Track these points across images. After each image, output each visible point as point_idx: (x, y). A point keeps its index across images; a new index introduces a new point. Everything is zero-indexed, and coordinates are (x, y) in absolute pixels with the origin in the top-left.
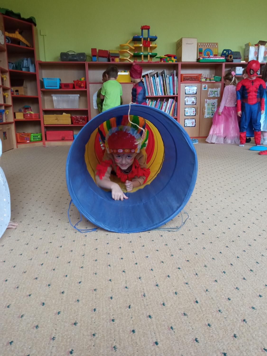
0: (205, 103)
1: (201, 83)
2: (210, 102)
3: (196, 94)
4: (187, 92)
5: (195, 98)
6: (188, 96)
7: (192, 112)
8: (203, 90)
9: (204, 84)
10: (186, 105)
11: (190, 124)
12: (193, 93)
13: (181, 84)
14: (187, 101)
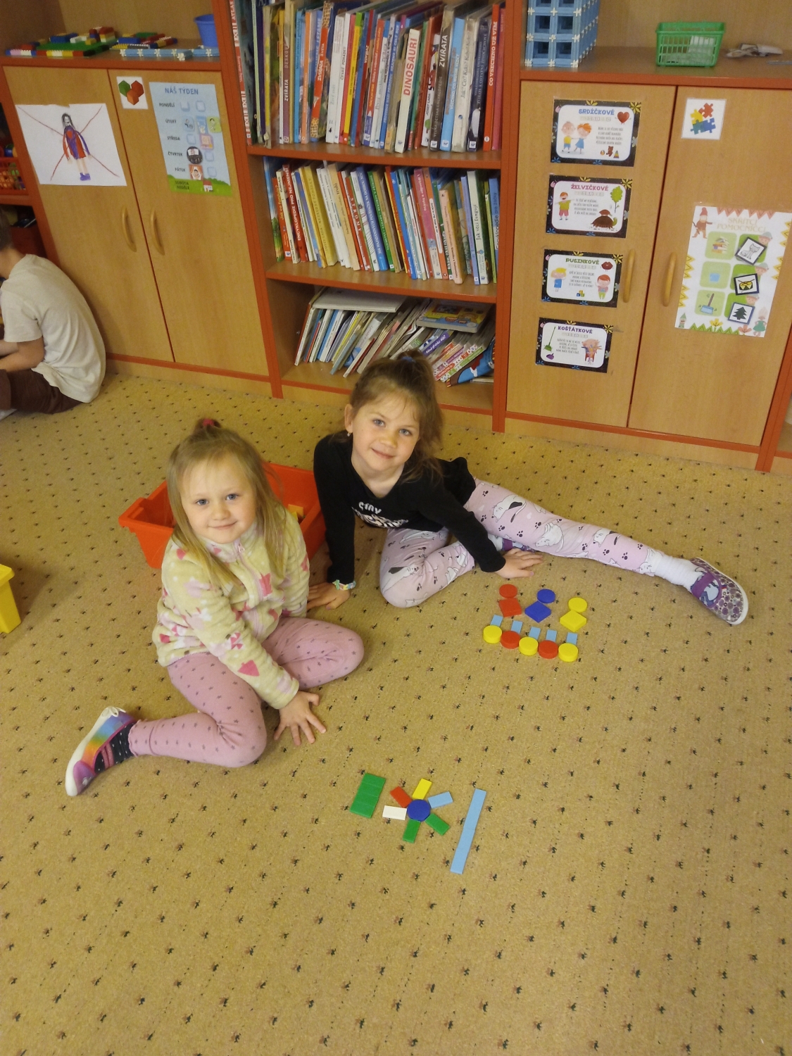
1: (677, 87)
2: (729, 230)
3: (630, 162)
4: (567, 145)
5: (623, 189)
6: (567, 174)
7: (594, 279)
8: (688, 141)
9: (697, 96)
10: (552, 236)
11: (575, 351)
12: (611, 158)
13: (523, 83)
14: (564, 211)
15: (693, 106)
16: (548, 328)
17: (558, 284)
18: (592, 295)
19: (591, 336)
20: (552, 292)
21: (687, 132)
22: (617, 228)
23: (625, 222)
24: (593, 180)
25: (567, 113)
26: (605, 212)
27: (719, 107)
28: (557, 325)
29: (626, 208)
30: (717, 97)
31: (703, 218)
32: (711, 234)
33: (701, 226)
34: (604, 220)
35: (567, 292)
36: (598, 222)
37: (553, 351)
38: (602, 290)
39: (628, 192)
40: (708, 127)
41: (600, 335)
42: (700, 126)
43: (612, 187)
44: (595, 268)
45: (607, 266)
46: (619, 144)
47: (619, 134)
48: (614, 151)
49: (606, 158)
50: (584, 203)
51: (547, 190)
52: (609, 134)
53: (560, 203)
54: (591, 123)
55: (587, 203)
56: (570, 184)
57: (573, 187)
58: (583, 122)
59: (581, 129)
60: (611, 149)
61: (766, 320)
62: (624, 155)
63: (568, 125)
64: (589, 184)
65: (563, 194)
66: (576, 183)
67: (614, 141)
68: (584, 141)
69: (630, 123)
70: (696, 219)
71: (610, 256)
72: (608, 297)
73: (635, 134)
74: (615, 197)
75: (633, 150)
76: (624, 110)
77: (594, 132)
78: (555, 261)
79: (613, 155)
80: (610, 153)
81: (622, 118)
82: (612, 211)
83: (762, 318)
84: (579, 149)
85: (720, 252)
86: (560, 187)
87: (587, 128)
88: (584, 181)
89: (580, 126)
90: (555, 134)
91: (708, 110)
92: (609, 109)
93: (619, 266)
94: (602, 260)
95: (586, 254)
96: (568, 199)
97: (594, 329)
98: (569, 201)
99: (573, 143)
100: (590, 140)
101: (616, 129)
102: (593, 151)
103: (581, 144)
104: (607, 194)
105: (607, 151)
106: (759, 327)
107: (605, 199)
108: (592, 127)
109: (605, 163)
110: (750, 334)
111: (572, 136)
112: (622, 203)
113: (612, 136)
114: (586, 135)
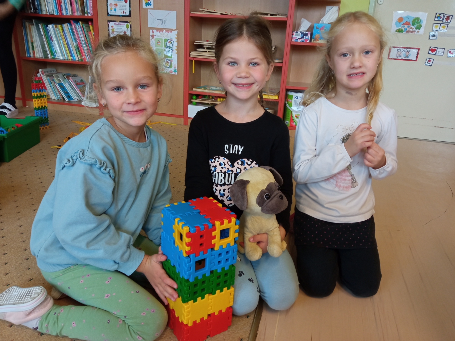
0: (151, 38)
2: (161, 38)
3: (130, 16)
4: (111, 10)
5: (129, 24)
6: (112, 20)
8: (145, 9)
14: (113, 32)
21: (144, 6)
24: (120, 22)
25: (110, 1)
26: (125, 32)
29: (131, 31)
31: (153, 34)
32: (156, 39)
33: (153, 36)
39: (131, 25)
42: (148, 4)
43: (126, 24)
46: (125, 10)
47: (125, 7)
48: (125, 12)
50: (118, 29)
51: (107, 25)
52: (122, 7)
53: (111, 29)
54: (118, 4)
55: (119, 29)
56: (113, 23)
57: (115, 24)
58: (115, 3)
59: (115, 5)
60: (124, 11)
61: (176, 68)
62: (128, 14)
63: (111, 4)
64: (119, 23)
65: (112, 26)
66: (115, 23)
67: (124, 9)
68: (116, 9)
69: (128, 3)
70: (151, 34)
73: (130, 7)
74: (127, 27)
75: (130, 12)
77: (119, 6)
79: (125, 13)
80: (124, 13)
81: (126, 2)
82: (127, 32)
83: (175, 67)
84: (115, 12)
85: (159, 45)
86: (111, 24)
88: (118, 22)
89: (114, 4)
90: (108, 7)
96: (114, 28)
98: (114, 29)
99: (113, 10)
100: (117, 8)
101: (124, 5)
102: (119, 13)
104: (125, 26)
105: (123, 12)
106: (175, 71)
107: (124, 28)
108: (118, 5)
109: (123, 16)
110: (173, 73)
111: (112, 7)
112: (129, 29)
113: (124, 7)
114: (116, 7)
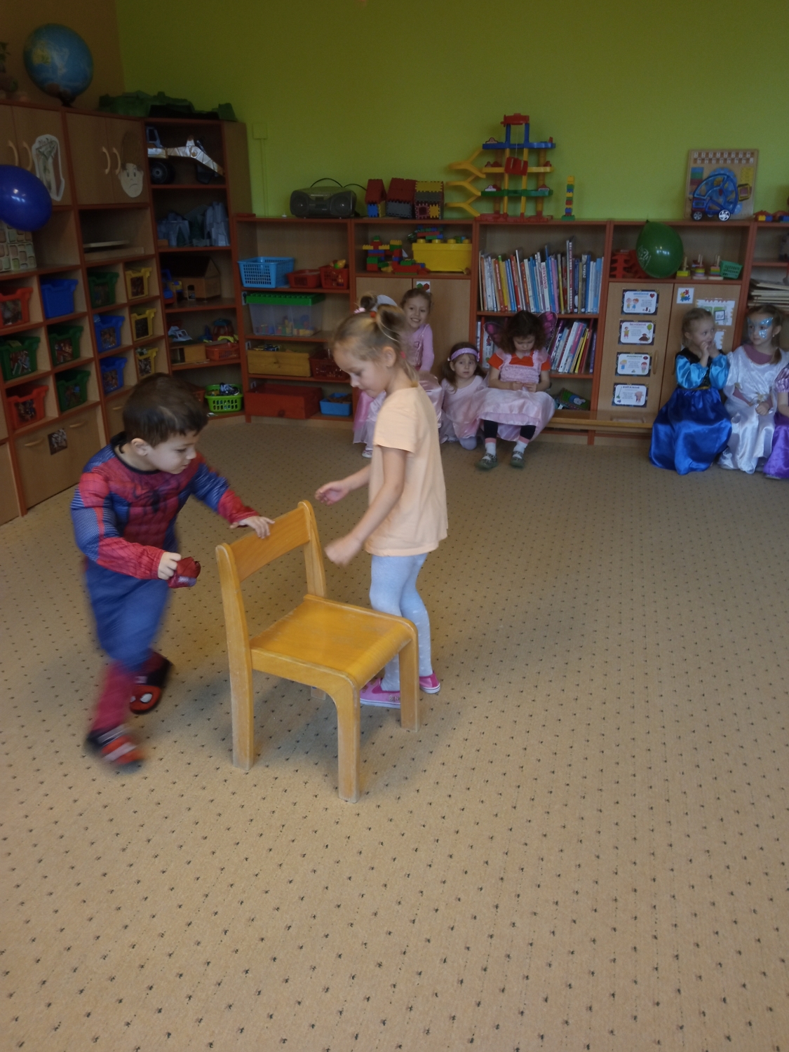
1: (674, 284)
3: (655, 313)
4: (628, 307)
5: (652, 325)
6: (628, 319)
7: (640, 364)
8: (680, 304)
9: (683, 287)
10: (621, 345)
11: (630, 397)
12: (648, 312)
13: (610, 283)
14: (626, 335)
15: (681, 291)
16: (618, 387)
17: (623, 367)
18: (639, 372)
19: (639, 390)
20: (620, 371)
21: (679, 301)
22: (650, 341)
23: (653, 339)
24: (639, 321)
25: (628, 295)
26: (644, 335)
27: (691, 291)
28: (623, 386)
29: (654, 332)
30: (690, 287)
34: (644, 338)
35: (627, 371)
36: (641, 339)
37: (621, 399)
38: (644, 369)
39: (655, 326)
40: (687, 298)
41: (643, 389)
42: (684, 298)
43: (647, 324)
44: (640, 359)
45: (646, 358)
46: (651, 306)
47: (651, 303)
49: (645, 312)
50: (635, 331)
51: (619, 327)
52: (646, 303)
53: (624, 332)
54: (639, 298)
56: (629, 323)
57: (630, 325)
58: (635, 297)
62: (653, 311)
63: (629, 300)
64: (638, 323)
65: (626, 327)
66: (631, 323)
67: (649, 306)
68: (636, 306)
69: (655, 298)
71: (647, 354)
72: (646, 372)
73: (657, 302)
74: (649, 328)
75: (657, 309)
76: (652, 293)
77: (640, 302)
78: (622, 357)
80: (647, 310)
81: (652, 296)
82: (647, 334)
84: (633, 309)
86: (624, 325)
87: (637, 300)
88: (635, 322)
89: (634, 300)
90: (623, 303)
91: (687, 292)
92: (646, 292)
93: (651, 358)
94: (643, 356)
95: (636, 353)
96: (628, 330)
97: (640, 386)
99: (631, 307)
100: (638, 305)
101: (649, 301)
102: (640, 309)
103: (634, 307)
104: (646, 327)
105: (645, 310)
107: (645, 329)
108: (639, 300)
109: (645, 314)
111: (630, 304)
112: (652, 330)
114: (636, 304)
